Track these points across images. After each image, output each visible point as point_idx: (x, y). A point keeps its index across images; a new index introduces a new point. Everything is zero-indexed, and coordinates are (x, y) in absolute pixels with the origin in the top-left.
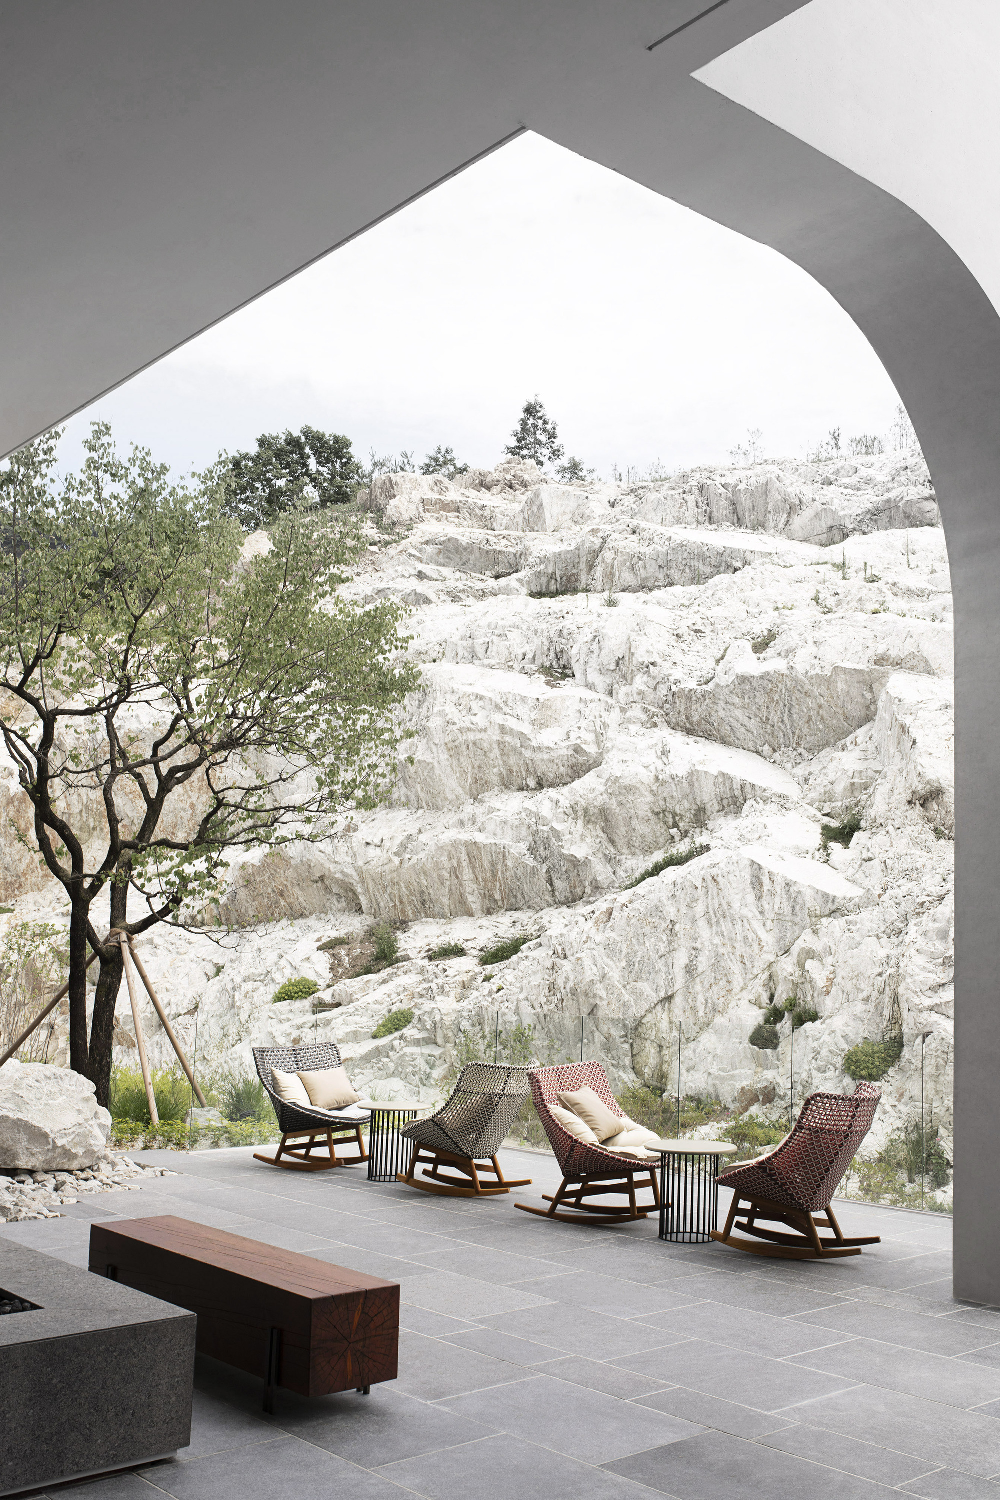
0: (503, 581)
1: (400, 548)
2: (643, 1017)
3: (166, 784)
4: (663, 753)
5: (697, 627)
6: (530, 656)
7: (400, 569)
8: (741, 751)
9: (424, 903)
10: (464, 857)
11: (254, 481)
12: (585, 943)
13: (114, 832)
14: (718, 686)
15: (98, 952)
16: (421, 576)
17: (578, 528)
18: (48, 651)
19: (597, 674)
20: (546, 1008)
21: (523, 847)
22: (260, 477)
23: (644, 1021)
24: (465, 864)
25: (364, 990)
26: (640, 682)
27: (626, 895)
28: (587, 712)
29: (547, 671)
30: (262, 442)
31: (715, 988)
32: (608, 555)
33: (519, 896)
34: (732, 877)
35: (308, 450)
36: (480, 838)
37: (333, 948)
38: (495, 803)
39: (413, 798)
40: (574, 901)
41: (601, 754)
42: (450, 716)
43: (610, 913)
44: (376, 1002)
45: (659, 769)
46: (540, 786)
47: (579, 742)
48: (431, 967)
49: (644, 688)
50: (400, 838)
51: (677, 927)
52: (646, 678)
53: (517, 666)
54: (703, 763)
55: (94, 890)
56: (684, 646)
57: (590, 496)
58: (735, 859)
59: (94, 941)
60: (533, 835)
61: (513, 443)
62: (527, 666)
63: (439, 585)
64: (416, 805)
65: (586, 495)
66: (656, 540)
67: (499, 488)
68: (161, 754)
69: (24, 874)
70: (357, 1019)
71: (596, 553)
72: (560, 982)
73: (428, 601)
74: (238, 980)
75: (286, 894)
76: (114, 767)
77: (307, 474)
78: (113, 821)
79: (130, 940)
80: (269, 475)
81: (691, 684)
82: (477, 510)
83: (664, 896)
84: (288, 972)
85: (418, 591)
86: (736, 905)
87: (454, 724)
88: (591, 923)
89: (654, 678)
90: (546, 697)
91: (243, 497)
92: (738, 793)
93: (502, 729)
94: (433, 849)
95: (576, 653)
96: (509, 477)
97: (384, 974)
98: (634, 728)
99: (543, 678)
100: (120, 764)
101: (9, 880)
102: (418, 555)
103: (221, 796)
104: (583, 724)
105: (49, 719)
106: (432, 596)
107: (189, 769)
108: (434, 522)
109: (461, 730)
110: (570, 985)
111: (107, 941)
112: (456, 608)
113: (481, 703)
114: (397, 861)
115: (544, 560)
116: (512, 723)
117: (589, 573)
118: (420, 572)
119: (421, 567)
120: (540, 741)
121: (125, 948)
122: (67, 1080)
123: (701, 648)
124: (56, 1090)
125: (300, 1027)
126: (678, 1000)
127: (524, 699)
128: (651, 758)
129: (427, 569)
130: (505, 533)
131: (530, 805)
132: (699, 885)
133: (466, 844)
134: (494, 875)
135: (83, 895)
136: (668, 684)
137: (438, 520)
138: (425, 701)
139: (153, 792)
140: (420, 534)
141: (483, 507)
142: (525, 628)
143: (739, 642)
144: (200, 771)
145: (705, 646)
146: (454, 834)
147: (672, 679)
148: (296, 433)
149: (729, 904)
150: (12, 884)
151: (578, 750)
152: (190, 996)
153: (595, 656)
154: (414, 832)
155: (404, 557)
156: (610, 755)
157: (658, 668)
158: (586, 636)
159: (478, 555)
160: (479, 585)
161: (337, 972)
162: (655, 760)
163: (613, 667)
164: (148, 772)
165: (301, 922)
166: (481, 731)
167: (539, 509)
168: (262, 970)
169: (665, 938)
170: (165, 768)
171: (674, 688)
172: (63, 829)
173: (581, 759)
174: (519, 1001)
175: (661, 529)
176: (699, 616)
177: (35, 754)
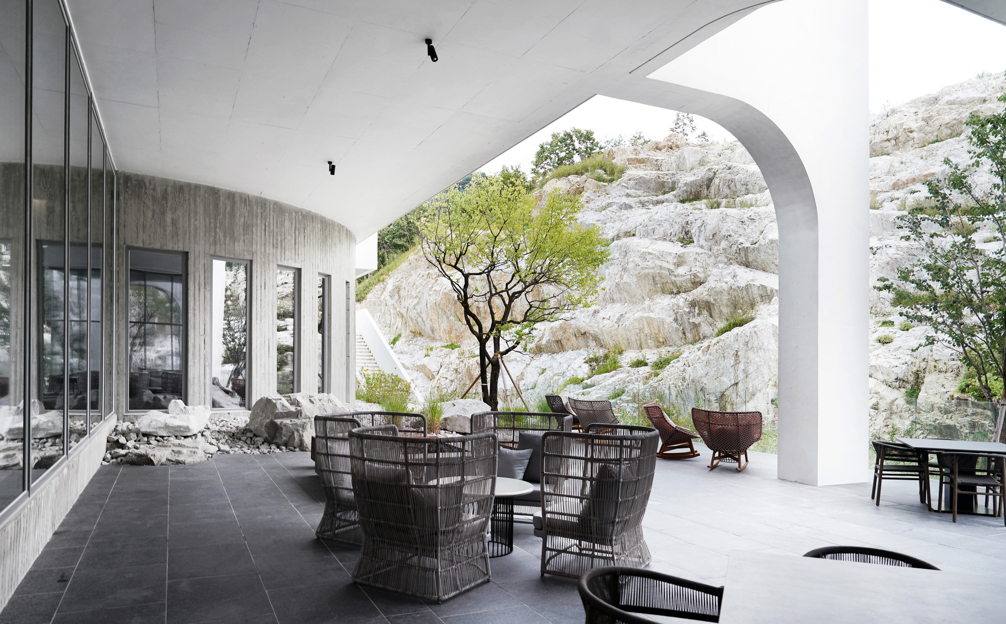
0: (666, 196)
1: (618, 183)
2: (724, 392)
3: (512, 298)
4: (734, 276)
5: (752, 217)
6: (674, 233)
7: (618, 192)
8: (772, 274)
9: (629, 343)
10: (645, 323)
11: (551, 154)
12: (698, 360)
13: (493, 318)
14: (760, 245)
15: (490, 361)
16: (628, 195)
17: (702, 168)
18: (464, 252)
19: (704, 241)
20: (681, 387)
21: (671, 319)
22: (552, 152)
23: (725, 393)
24: (646, 326)
25: (604, 379)
26: (724, 244)
27: (715, 340)
28: (699, 259)
29: (682, 240)
30: (554, 136)
31: (757, 380)
32: (716, 181)
33: (671, 340)
34: (763, 332)
35: (574, 138)
36: (652, 315)
37: (590, 362)
38: (658, 300)
39: (623, 298)
40: (696, 342)
41: (706, 277)
42: (637, 262)
43: (709, 347)
44: (609, 385)
45: (733, 283)
46: (679, 293)
47: (695, 272)
48: (632, 370)
49: (725, 247)
50: (618, 316)
51: (739, 353)
52: (726, 242)
53: (668, 239)
54: (753, 280)
55: (487, 339)
56: (745, 226)
57: (708, 152)
58: (765, 323)
59: (489, 358)
60: (676, 314)
61: (673, 126)
62: (672, 239)
63: (637, 200)
64: (624, 301)
65: (706, 151)
66: (740, 172)
67: (665, 149)
68: (509, 288)
69: (463, 332)
70: (601, 391)
71: (710, 180)
72: (687, 377)
73: (631, 207)
74: (552, 375)
75: (570, 340)
76: (491, 293)
77: (574, 149)
78: (492, 314)
79: (502, 358)
80: (557, 151)
81: (747, 245)
82: (654, 162)
83: (732, 339)
84: (572, 372)
85: (627, 203)
86: (766, 344)
87: (639, 266)
88: (700, 352)
89: (730, 242)
90: (680, 252)
91: (546, 162)
92: (769, 293)
93: (661, 267)
94: (632, 320)
95: (694, 230)
96: (670, 143)
97: (612, 373)
98: (721, 265)
99: (680, 244)
100: (494, 292)
101: (457, 334)
102: (626, 185)
103: (531, 304)
104: (698, 264)
105: (466, 276)
106: (633, 205)
107: (520, 293)
108: (634, 169)
109: (642, 268)
110: (691, 378)
111: (493, 357)
112: (644, 210)
113: (651, 256)
114: (616, 325)
115: (686, 184)
116: (665, 265)
117: (707, 189)
118: (627, 194)
119: (627, 191)
120: (678, 272)
121: (500, 360)
122: (481, 405)
123: (753, 227)
124: (477, 408)
125: (578, 395)
126: (740, 385)
127: (670, 254)
128: (728, 279)
129: (631, 192)
130: (667, 172)
131: (674, 300)
132: (748, 335)
133: (646, 318)
134: (659, 331)
135: (483, 341)
136: (737, 245)
137: (636, 168)
138: (626, 256)
139: (507, 303)
140: (627, 175)
141: (657, 160)
142: (671, 221)
143: (771, 224)
144: (523, 294)
145: (755, 227)
146: (640, 314)
147: (739, 242)
148: (569, 131)
149: (762, 343)
150: (459, 336)
151: (695, 275)
152: (532, 381)
153: (703, 233)
154: (624, 313)
155: (619, 187)
156: (710, 278)
157: (732, 238)
158: (699, 223)
159: (654, 184)
160: (655, 198)
161: (593, 372)
162: (730, 279)
163: (711, 238)
164: (505, 295)
165: (577, 351)
166: (651, 268)
167: (683, 160)
168: (561, 371)
169: (733, 358)
170: (511, 292)
171: (740, 246)
172: (474, 317)
173: (697, 280)
174: (669, 384)
175: (742, 166)
176: (753, 212)
177: (463, 290)
